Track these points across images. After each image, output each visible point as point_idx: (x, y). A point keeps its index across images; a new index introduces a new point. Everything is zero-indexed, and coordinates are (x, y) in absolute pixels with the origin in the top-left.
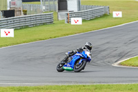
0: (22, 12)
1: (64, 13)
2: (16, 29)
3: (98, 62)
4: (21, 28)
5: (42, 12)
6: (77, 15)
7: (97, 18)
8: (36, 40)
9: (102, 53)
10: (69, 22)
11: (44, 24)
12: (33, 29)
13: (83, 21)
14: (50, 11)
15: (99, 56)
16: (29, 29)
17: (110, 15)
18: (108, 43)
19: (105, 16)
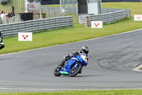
0: (41, 15)
1: (84, 16)
2: (34, 33)
3: (119, 67)
4: (40, 31)
5: (62, 15)
6: (97, 18)
7: (118, 21)
8: (55, 44)
9: (123, 58)
10: (89, 25)
11: (63, 27)
12: (52, 33)
13: (104, 24)
14: (70, 15)
15: (120, 60)
16: (48, 33)
17: (132, 18)
18: (129, 47)
19: (126, 19)
